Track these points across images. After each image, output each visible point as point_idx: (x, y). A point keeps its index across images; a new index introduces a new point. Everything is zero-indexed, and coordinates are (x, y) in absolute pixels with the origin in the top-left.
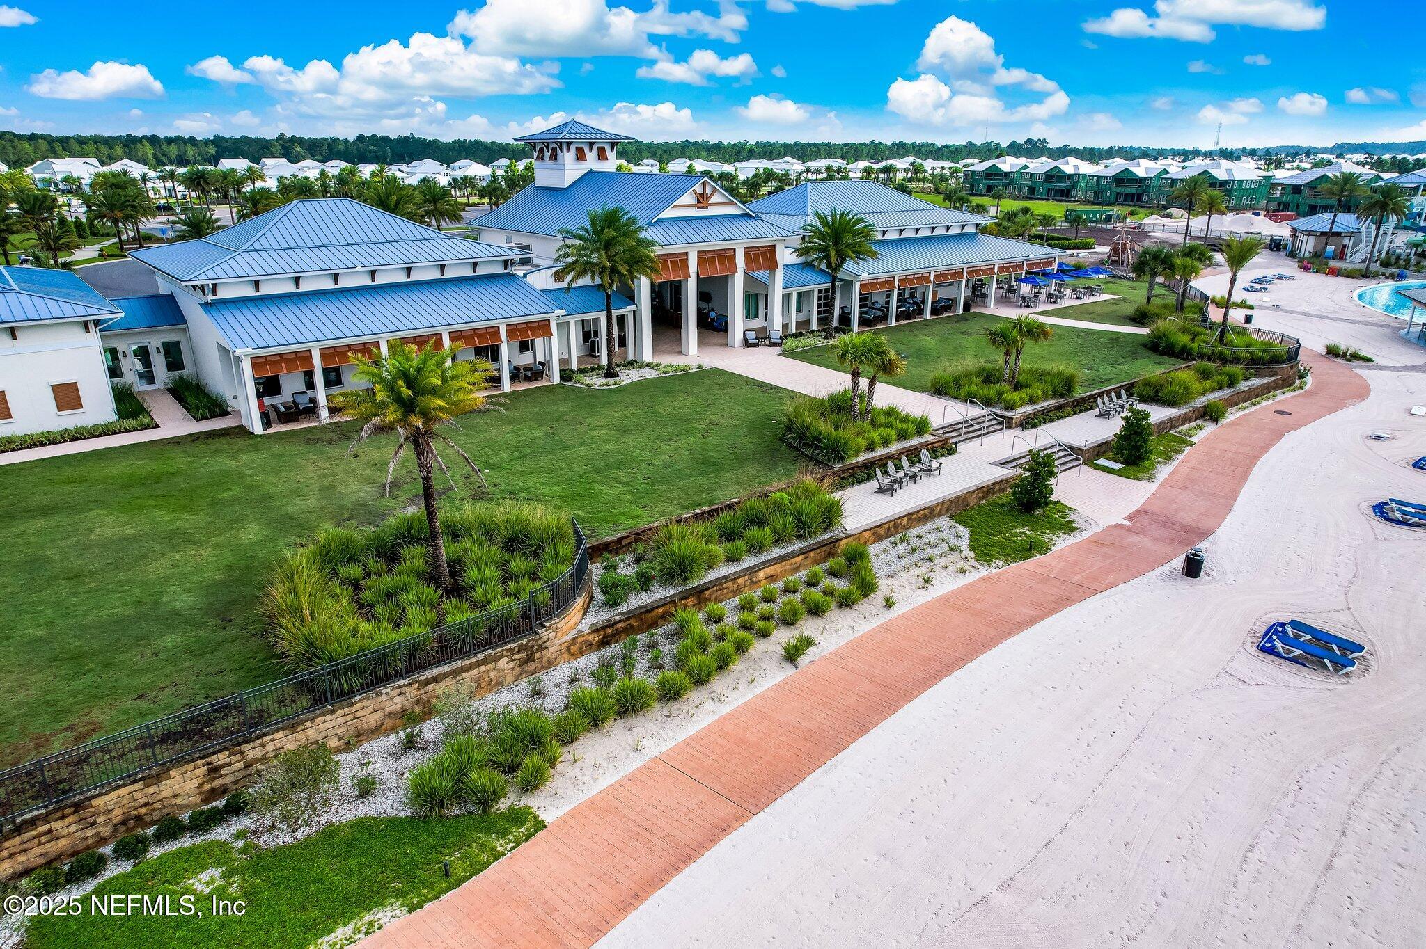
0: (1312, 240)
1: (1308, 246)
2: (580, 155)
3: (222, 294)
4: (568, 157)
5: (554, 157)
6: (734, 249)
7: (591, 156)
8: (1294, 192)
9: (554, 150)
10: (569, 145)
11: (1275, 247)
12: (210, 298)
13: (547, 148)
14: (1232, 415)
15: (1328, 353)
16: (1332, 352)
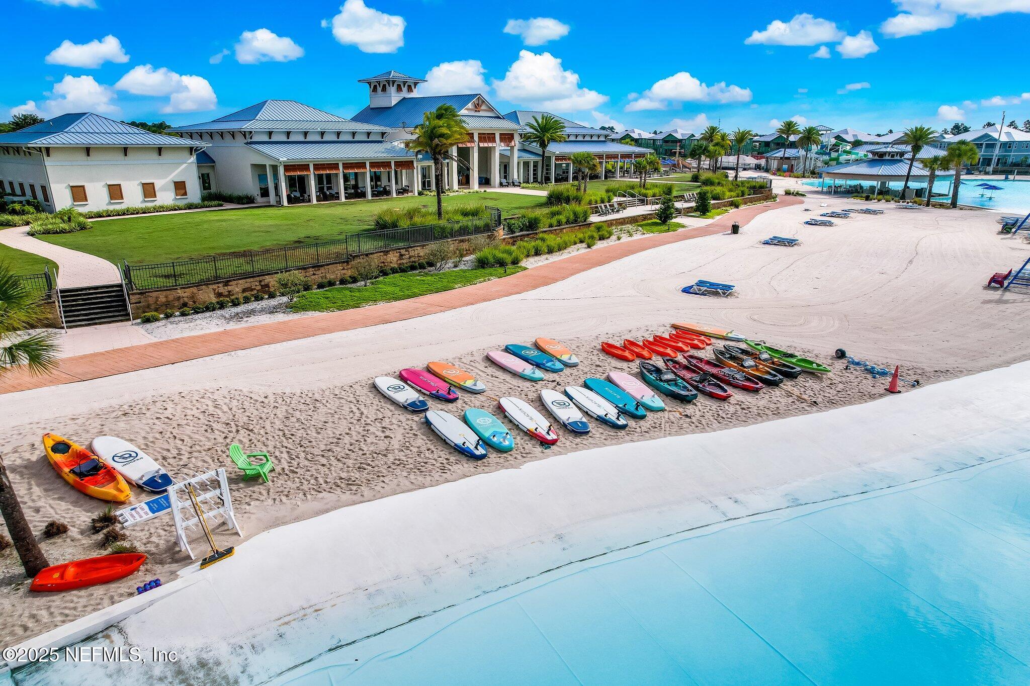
0: (776, 162)
1: (774, 165)
2: (399, 89)
3: (255, 139)
4: (392, 90)
5: (384, 89)
6: (494, 134)
7: (405, 89)
8: (765, 146)
9: (384, 86)
10: (394, 82)
11: (758, 168)
12: (249, 140)
13: (379, 85)
14: (742, 207)
15: (786, 194)
16: (788, 193)
